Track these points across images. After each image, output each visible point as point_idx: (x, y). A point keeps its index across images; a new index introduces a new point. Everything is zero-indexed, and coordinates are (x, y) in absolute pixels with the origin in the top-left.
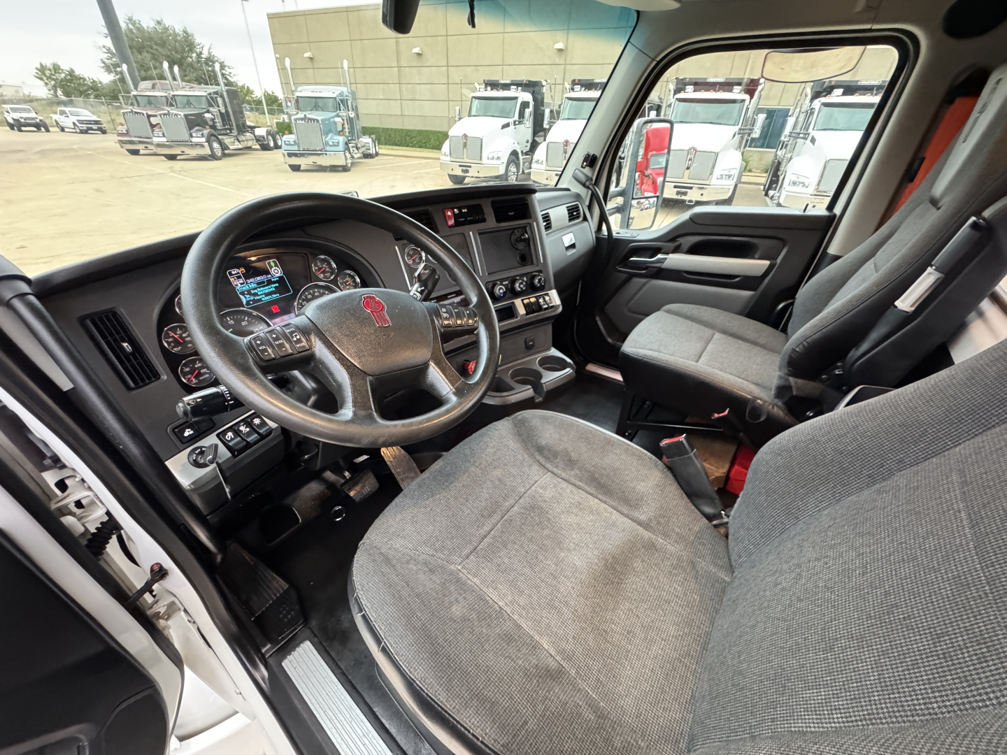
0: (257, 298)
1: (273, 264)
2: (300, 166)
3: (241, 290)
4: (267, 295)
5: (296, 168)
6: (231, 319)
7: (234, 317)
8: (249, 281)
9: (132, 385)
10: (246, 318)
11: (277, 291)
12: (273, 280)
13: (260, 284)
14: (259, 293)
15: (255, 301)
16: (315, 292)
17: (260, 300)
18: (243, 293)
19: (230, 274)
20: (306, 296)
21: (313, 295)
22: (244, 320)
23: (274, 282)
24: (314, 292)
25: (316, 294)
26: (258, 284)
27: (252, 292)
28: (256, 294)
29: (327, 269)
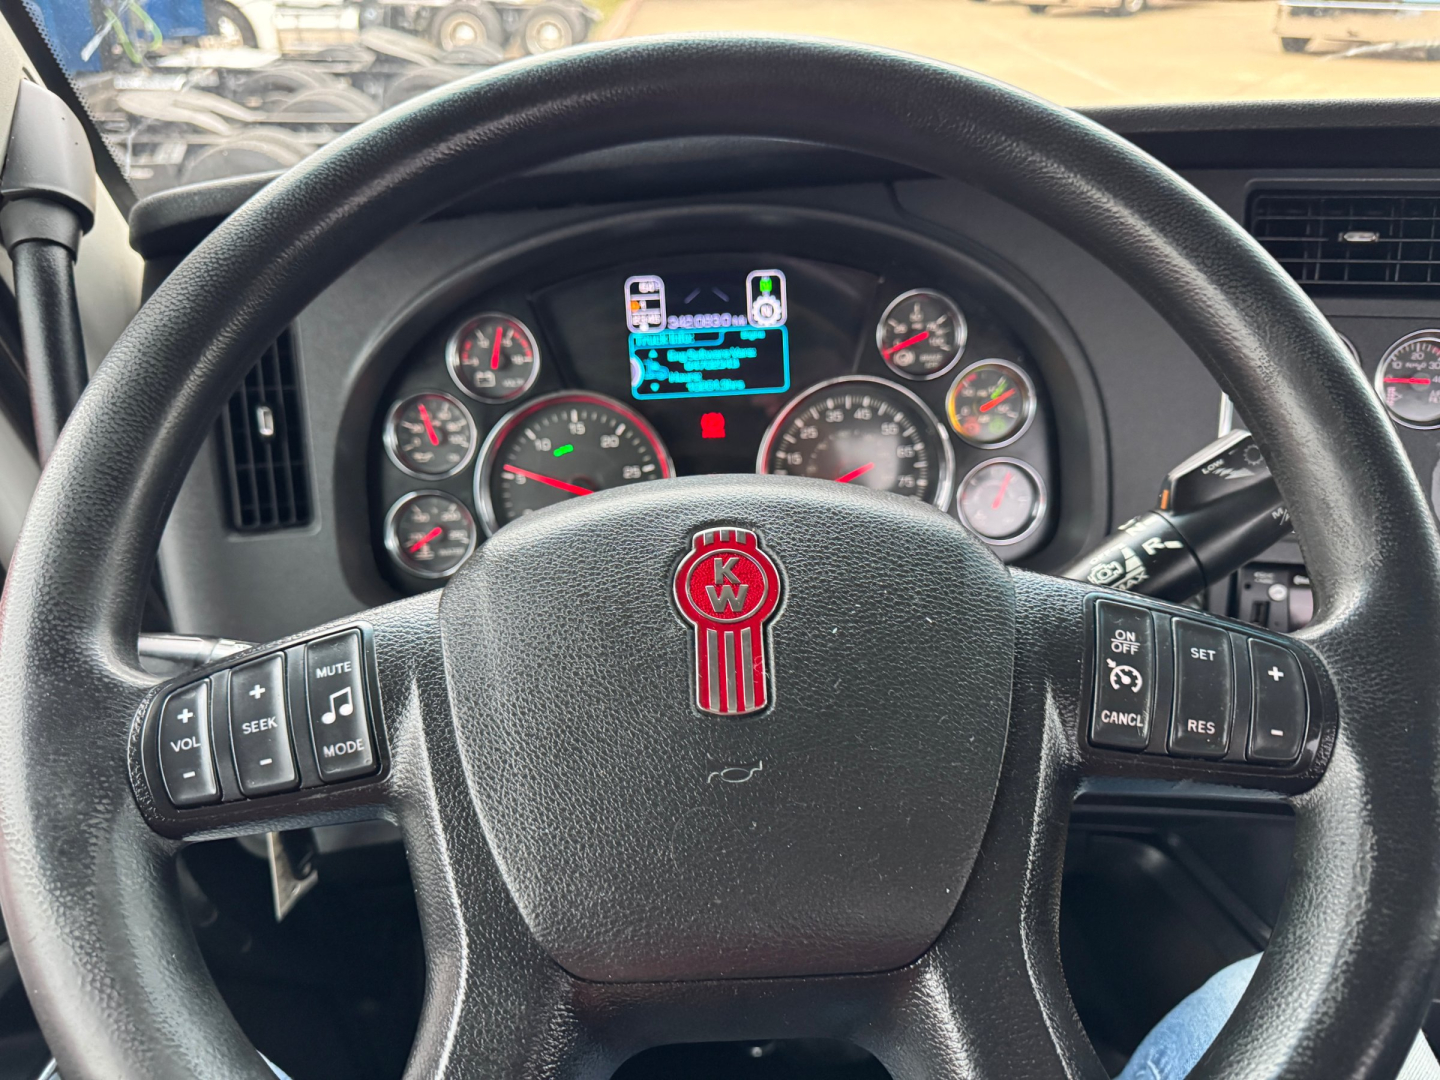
0: (675, 378)
1: (766, 286)
2: (1306, 41)
3: (642, 343)
4: (708, 375)
5: (1295, 45)
6: (580, 419)
7: (589, 416)
8: (675, 322)
9: (238, 519)
10: (621, 429)
11: (745, 372)
12: (744, 336)
13: (704, 338)
14: (687, 367)
15: (666, 386)
16: (860, 406)
17: (682, 387)
18: (643, 354)
19: (635, 289)
20: (823, 413)
21: (849, 414)
22: (611, 432)
23: (746, 344)
24: (857, 406)
25: (859, 414)
26: (699, 337)
27: (672, 357)
28: (677, 367)
29: (938, 342)
